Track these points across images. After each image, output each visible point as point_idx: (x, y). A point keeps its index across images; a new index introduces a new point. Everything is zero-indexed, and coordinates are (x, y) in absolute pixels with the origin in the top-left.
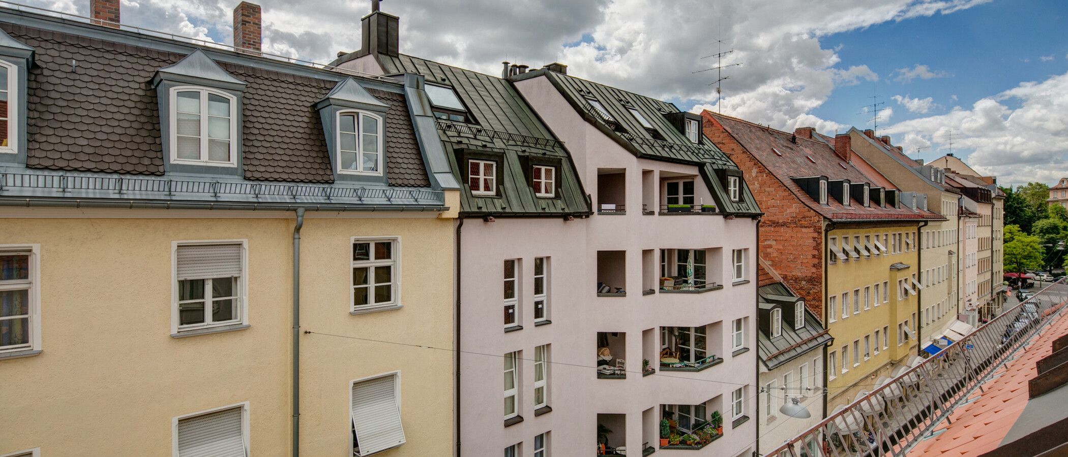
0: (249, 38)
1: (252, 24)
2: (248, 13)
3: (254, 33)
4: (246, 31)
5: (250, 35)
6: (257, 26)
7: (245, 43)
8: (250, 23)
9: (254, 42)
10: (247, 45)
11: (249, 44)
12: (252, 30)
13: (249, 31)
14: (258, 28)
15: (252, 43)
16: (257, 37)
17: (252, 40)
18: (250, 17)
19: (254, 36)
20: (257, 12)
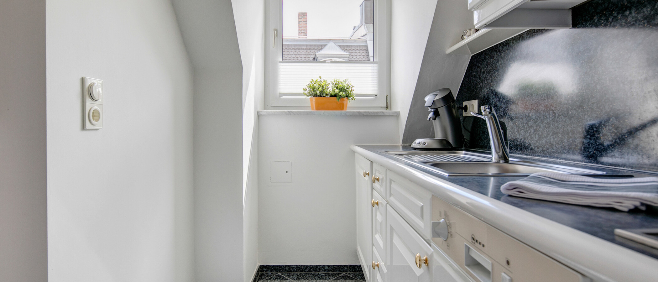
0: (301, 29)
1: (303, 22)
2: (301, 17)
3: (304, 26)
4: (300, 26)
5: (302, 28)
6: (305, 23)
7: (300, 32)
8: (302, 22)
9: (304, 31)
10: (301, 33)
11: (302, 32)
12: (303, 25)
13: (301, 26)
14: (306, 23)
15: (303, 31)
16: (305, 28)
17: (303, 30)
18: (302, 19)
19: (304, 28)
20: (305, 16)
